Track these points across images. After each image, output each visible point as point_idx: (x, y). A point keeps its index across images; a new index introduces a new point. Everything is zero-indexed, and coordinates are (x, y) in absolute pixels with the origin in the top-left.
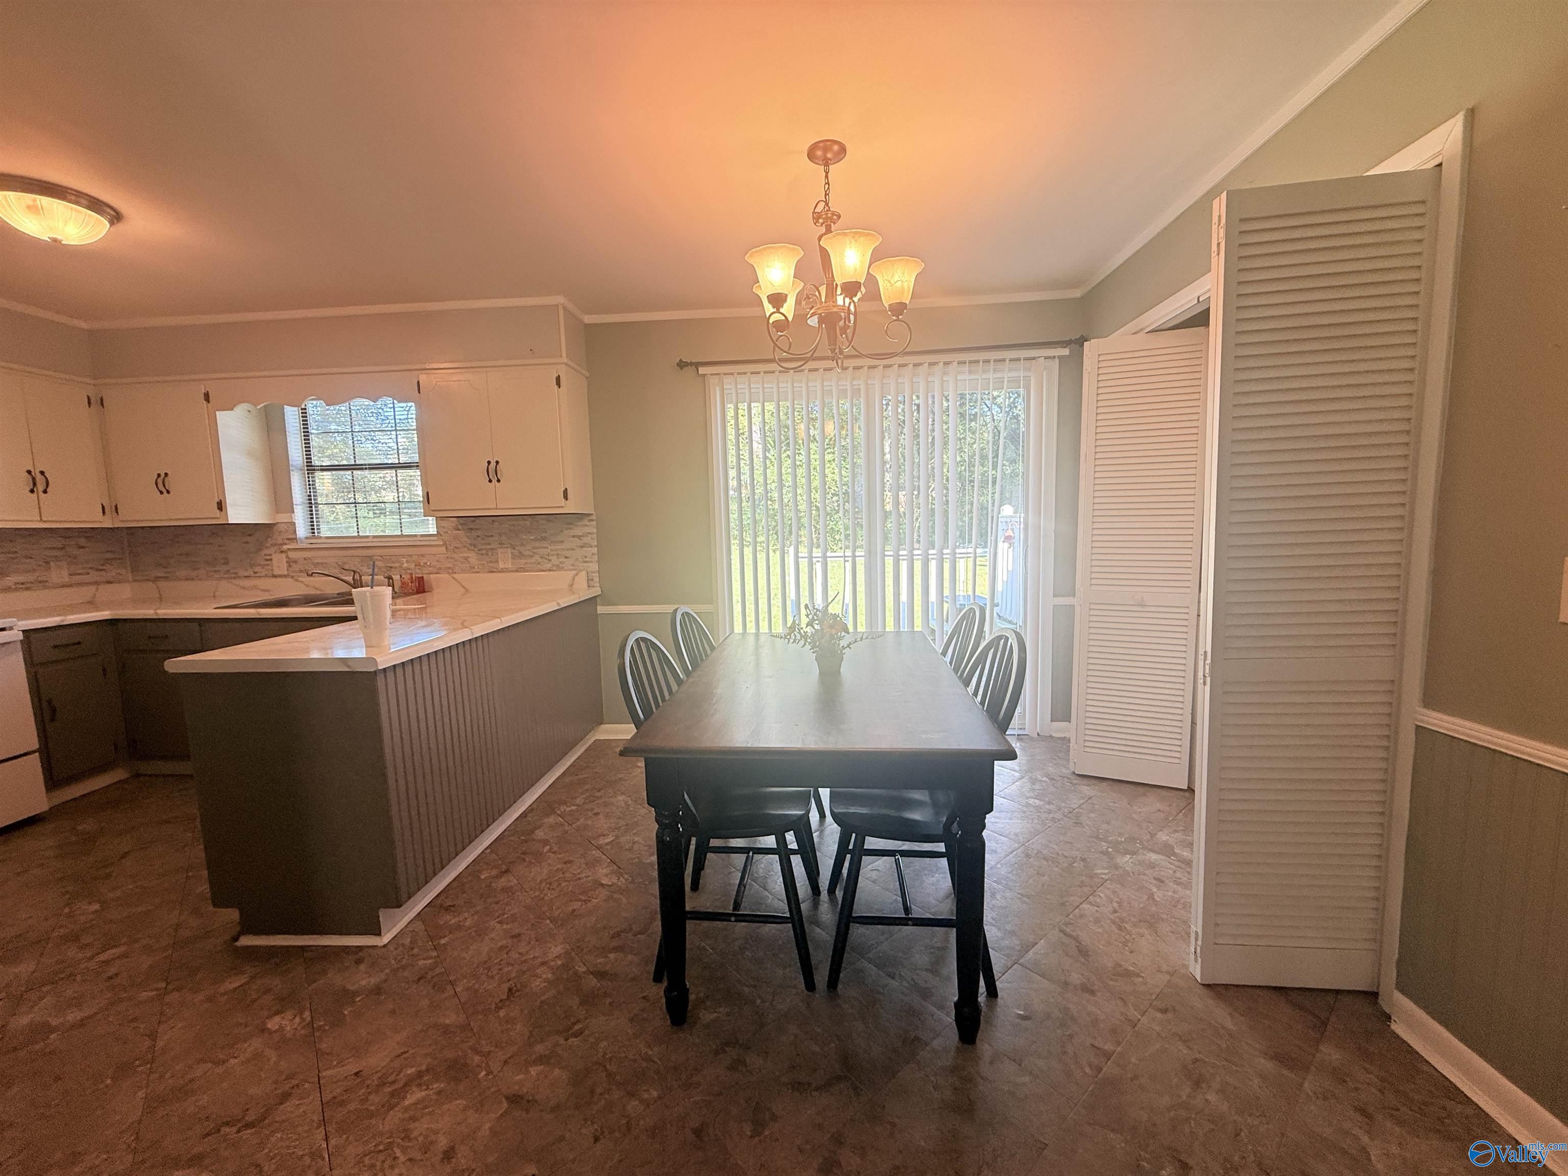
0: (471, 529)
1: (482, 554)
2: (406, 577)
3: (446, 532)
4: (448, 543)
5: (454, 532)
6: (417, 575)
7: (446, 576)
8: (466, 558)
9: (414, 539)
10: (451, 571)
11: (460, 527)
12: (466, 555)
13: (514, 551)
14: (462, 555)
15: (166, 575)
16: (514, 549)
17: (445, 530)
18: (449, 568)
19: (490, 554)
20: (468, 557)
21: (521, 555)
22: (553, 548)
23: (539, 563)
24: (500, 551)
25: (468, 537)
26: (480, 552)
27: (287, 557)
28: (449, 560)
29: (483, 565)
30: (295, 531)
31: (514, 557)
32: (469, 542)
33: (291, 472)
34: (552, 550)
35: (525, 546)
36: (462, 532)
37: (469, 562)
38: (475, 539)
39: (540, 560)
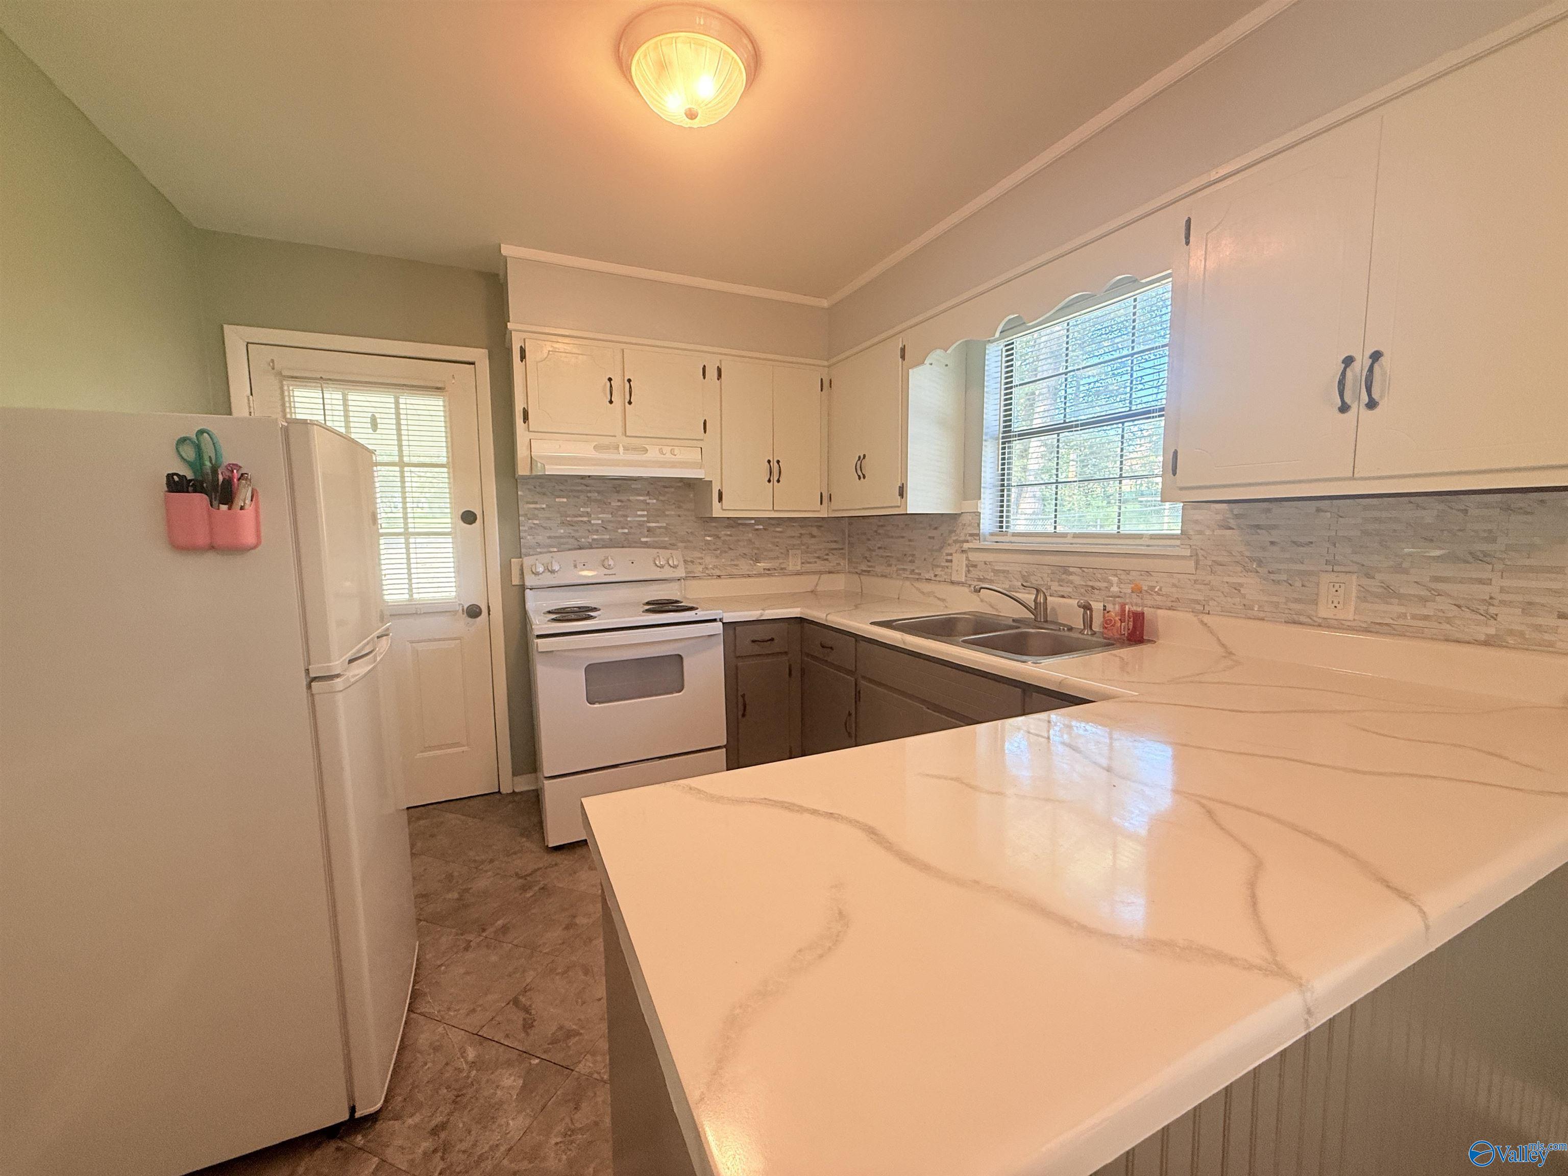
0: (1258, 527)
1: (1278, 582)
2: (1114, 609)
3: (1200, 533)
4: (1200, 553)
5: (1218, 532)
6: (1134, 609)
7: (1190, 616)
8: (1237, 588)
9: (1138, 542)
10: (1201, 609)
11: (1232, 523)
12: (1240, 580)
13: (1365, 582)
14: (1226, 579)
15: (869, 569)
16: (1368, 576)
17: (1198, 528)
18: (1197, 602)
19: (1298, 584)
20: (1241, 585)
21: (1389, 594)
22: (1506, 583)
23: (1449, 621)
24: (1326, 578)
25: (1248, 544)
26: (1272, 576)
27: (967, 558)
28: (1198, 586)
29: (1276, 605)
30: (979, 525)
31: (1365, 596)
32: (1247, 554)
33: (984, 443)
34: (1502, 590)
35: (1406, 572)
36: (1236, 532)
37: (1244, 596)
38: (1264, 549)
39: (1453, 612)
